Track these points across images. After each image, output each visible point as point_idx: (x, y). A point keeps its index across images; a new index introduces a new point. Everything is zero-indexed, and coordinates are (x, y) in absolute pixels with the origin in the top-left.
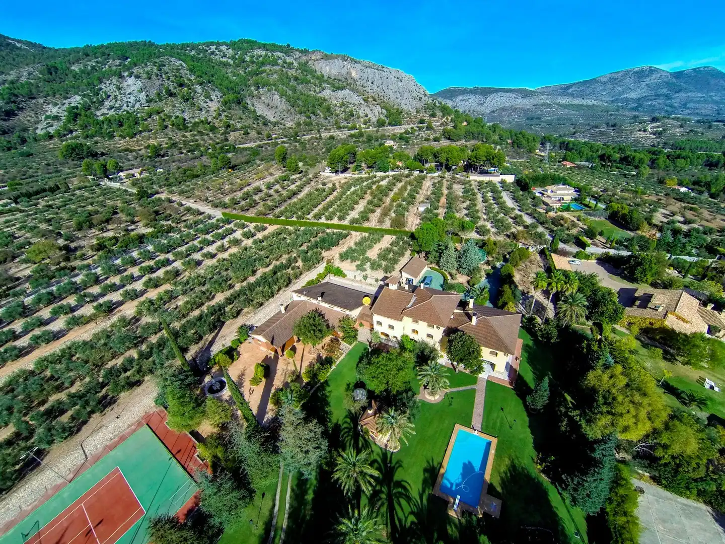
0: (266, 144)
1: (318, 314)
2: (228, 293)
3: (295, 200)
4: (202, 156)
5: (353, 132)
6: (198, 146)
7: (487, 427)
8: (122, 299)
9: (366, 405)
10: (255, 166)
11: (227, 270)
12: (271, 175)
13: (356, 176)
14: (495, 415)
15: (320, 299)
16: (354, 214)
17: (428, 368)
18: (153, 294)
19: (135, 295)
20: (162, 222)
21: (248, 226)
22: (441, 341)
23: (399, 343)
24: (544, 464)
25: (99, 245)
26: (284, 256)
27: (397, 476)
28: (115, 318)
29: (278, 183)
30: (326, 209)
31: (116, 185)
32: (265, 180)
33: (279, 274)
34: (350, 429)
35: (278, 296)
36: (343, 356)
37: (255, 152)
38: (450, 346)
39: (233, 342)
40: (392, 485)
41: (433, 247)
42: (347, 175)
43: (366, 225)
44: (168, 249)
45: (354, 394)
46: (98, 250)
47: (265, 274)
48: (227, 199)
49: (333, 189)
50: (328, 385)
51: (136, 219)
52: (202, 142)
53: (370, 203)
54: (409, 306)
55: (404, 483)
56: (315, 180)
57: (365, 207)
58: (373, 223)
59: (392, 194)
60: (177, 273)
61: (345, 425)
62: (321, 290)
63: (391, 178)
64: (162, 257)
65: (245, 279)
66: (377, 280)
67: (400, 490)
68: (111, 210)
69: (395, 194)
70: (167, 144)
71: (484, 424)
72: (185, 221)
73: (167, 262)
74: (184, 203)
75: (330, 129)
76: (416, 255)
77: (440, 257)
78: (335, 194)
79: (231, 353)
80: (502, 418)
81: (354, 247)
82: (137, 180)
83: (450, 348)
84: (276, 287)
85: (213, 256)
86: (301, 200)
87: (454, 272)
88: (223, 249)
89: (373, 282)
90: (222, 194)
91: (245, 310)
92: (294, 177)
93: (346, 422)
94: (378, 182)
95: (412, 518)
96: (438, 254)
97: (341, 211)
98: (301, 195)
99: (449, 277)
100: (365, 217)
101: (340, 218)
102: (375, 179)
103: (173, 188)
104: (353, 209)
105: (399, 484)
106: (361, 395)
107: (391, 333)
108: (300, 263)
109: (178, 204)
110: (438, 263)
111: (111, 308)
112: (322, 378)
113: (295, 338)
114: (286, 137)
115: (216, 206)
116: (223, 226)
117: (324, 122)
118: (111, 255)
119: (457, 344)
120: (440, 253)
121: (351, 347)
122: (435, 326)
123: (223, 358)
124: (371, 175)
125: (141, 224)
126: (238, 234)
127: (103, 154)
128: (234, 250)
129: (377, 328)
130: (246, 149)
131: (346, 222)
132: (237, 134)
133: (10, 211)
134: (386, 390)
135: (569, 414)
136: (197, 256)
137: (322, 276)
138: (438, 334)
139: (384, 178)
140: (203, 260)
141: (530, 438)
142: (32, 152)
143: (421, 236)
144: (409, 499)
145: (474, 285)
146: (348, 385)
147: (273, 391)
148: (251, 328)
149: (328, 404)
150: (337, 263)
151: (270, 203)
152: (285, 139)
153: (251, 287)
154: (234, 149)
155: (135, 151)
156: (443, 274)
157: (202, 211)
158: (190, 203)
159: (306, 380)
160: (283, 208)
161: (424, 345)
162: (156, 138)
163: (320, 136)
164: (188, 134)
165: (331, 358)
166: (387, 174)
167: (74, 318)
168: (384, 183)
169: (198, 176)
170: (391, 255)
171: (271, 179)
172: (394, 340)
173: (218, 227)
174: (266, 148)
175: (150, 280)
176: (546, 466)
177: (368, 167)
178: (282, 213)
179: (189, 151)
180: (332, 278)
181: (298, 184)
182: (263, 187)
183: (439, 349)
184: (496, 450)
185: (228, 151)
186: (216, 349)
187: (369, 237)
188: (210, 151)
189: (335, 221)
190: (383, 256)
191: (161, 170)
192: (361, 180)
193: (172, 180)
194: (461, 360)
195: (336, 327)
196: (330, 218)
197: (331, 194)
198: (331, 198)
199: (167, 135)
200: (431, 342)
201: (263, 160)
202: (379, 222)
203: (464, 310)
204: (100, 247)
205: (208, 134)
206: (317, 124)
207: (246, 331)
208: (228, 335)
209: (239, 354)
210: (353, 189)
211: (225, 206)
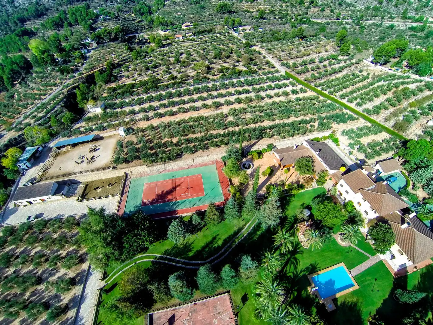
0: (333, 22)
1: (311, 160)
2: (272, 123)
3: (333, 77)
4: (287, 23)
5: (415, 25)
6: (287, 14)
7: (359, 278)
8: (223, 102)
9: (306, 219)
10: (318, 40)
11: (275, 109)
12: (326, 51)
13: (391, 72)
14: (368, 278)
15: (317, 153)
16: (369, 106)
17: (351, 227)
18: (237, 106)
19: (229, 103)
20: (252, 66)
21: (296, 86)
22: (371, 220)
23: (344, 202)
24: (374, 321)
25: (221, 70)
26: (309, 115)
27: (297, 256)
28: (219, 112)
29: (328, 59)
30: (351, 93)
31: (236, 35)
32: (320, 54)
33: (302, 125)
34: (291, 222)
35: (295, 137)
36: (310, 189)
37: (322, 28)
38: (375, 227)
39: (263, 149)
40: (293, 257)
41: (415, 160)
42: (385, 69)
43: (373, 117)
44: (250, 84)
45: (304, 211)
46: (220, 72)
47: (295, 121)
48: (291, 62)
49: (366, 78)
50: (294, 197)
51: (240, 59)
52: (290, 13)
53: (389, 100)
54: (367, 189)
55: (298, 261)
56: (356, 65)
57: (382, 103)
58: (379, 119)
59: (412, 99)
60: (251, 100)
61: (290, 220)
62: (320, 147)
63: (423, 83)
64: (246, 87)
65: (282, 119)
66: (357, 159)
67: (295, 262)
68: (230, 51)
69: (416, 100)
70: (269, 10)
71: (359, 276)
72: (263, 69)
73: (248, 92)
74: (267, 56)
75: (394, 18)
76: (397, 157)
77: (416, 169)
78: (365, 82)
79: (260, 154)
80: (371, 283)
81: (355, 129)
82: (247, 34)
83: (373, 228)
84: (297, 133)
85: (271, 97)
86: (338, 79)
87: (418, 185)
88: (277, 95)
89: (354, 159)
90: (290, 57)
91: (275, 136)
92: (341, 58)
93: (291, 218)
94: (408, 83)
95: (291, 274)
96: (415, 167)
97: (361, 99)
98: (339, 75)
99: (411, 186)
100: (376, 111)
101: (358, 105)
102: (406, 80)
103: (264, 44)
104: (371, 100)
105: (296, 259)
106: (307, 213)
107: (344, 195)
108: (316, 124)
109: (263, 57)
110: (410, 172)
111: (218, 106)
112: (294, 192)
113: (293, 165)
114: (351, 19)
115: (283, 65)
116: (282, 80)
117: (393, 10)
118: (224, 77)
119: (380, 230)
120: (418, 167)
121: (317, 187)
122: (374, 211)
123: (255, 154)
124: (405, 75)
125: (242, 63)
126: (289, 89)
127: (234, 12)
128: (283, 99)
129: (338, 187)
130: (317, 23)
131: (360, 109)
132: (316, 9)
133: (191, 40)
134: (321, 221)
135: (420, 321)
136: (263, 94)
137: (325, 138)
138: (373, 215)
139: (416, 81)
140: (265, 97)
141: (379, 304)
142: (205, 6)
143: (412, 148)
144: (295, 267)
145: (427, 203)
146: (304, 204)
147: (269, 183)
148: (274, 147)
149: (288, 205)
150: (338, 135)
151: (316, 75)
152: (350, 21)
153: (284, 125)
154: (309, 22)
155: (251, 12)
156: (408, 182)
157: (275, 65)
158: (269, 58)
159: (286, 188)
160: (323, 81)
161: (359, 214)
162: (265, 5)
163: (381, 24)
164: (283, 5)
165: (304, 186)
166: (422, 78)
167: (205, 104)
168: (412, 86)
169: (280, 39)
170: (377, 148)
171: (324, 55)
172: (343, 199)
173: (280, 80)
174: (332, 26)
175: (238, 98)
176: (375, 323)
177: (407, 66)
178: (321, 85)
179: (280, 18)
180: (329, 142)
181: (342, 65)
182: (317, 60)
183: (366, 222)
184: (354, 291)
185: (304, 23)
186: (254, 149)
187: (370, 128)
188: (293, 20)
189: (353, 105)
190: (371, 146)
191: (261, 30)
192: (393, 77)
193: (264, 38)
194: (375, 239)
195: (317, 172)
196: (350, 101)
197: (362, 81)
198: (360, 85)
199: (271, 3)
200: (364, 215)
201: (325, 37)
202: (385, 119)
203: (403, 214)
204: (221, 71)
205: (296, 7)
206: (385, 11)
207: (271, 147)
208: (262, 145)
209: (263, 157)
210: (382, 83)
211: (288, 67)
